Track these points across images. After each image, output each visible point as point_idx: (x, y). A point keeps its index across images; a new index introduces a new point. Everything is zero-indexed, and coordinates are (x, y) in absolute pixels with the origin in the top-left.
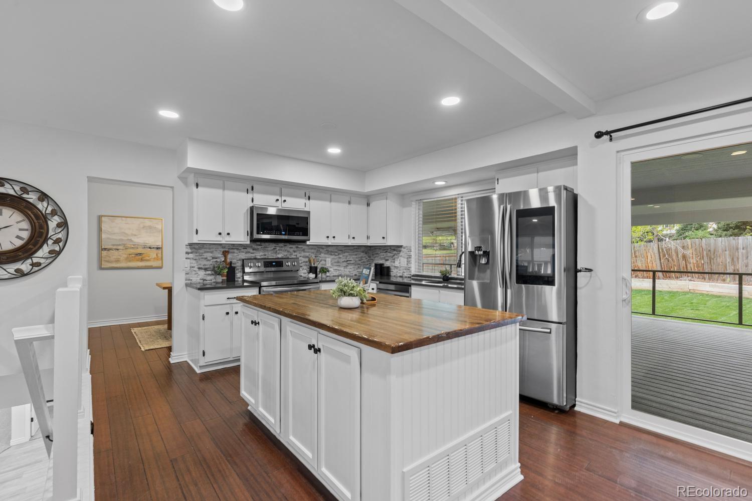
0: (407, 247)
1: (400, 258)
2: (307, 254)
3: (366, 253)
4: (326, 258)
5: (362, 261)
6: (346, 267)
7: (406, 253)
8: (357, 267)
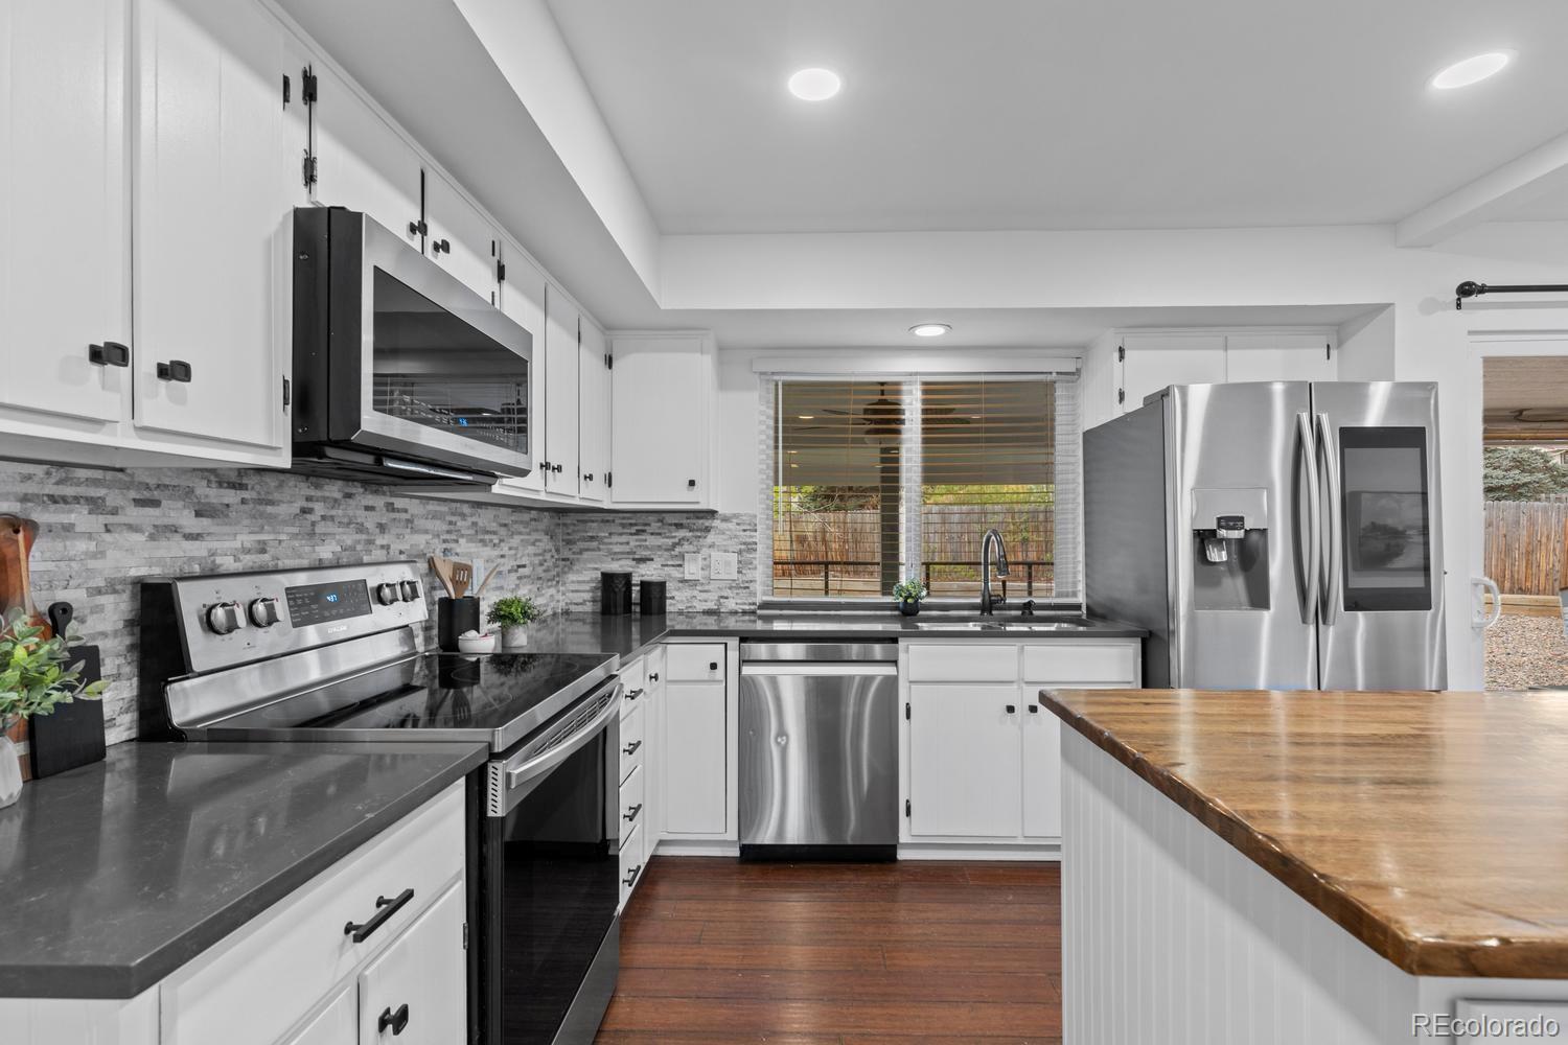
0: (736, 516)
1: (705, 551)
7: (736, 537)
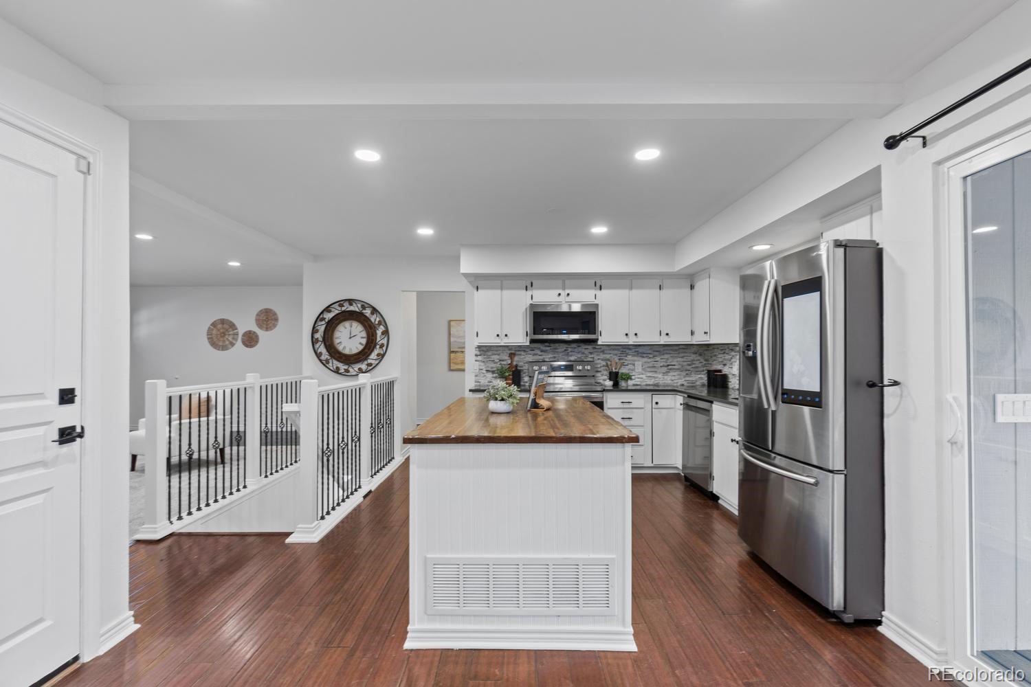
2: (608, 356)
3: (700, 355)
4: (634, 361)
5: (694, 366)
6: (665, 373)
8: (684, 373)
